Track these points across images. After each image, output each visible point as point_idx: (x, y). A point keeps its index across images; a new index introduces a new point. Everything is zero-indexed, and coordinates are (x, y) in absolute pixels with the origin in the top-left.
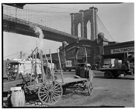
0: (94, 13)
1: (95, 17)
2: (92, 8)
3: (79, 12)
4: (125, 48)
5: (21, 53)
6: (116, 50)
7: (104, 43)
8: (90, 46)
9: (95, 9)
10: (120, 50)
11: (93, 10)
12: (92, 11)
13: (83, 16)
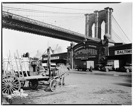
0: (109, 13)
1: (110, 17)
2: (107, 8)
3: (93, 13)
4: (129, 50)
5: (38, 52)
6: (120, 51)
7: (109, 44)
8: (96, 47)
9: (111, 9)
10: (124, 52)
11: (109, 10)
12: (107, 12)
13: (98, 16)
